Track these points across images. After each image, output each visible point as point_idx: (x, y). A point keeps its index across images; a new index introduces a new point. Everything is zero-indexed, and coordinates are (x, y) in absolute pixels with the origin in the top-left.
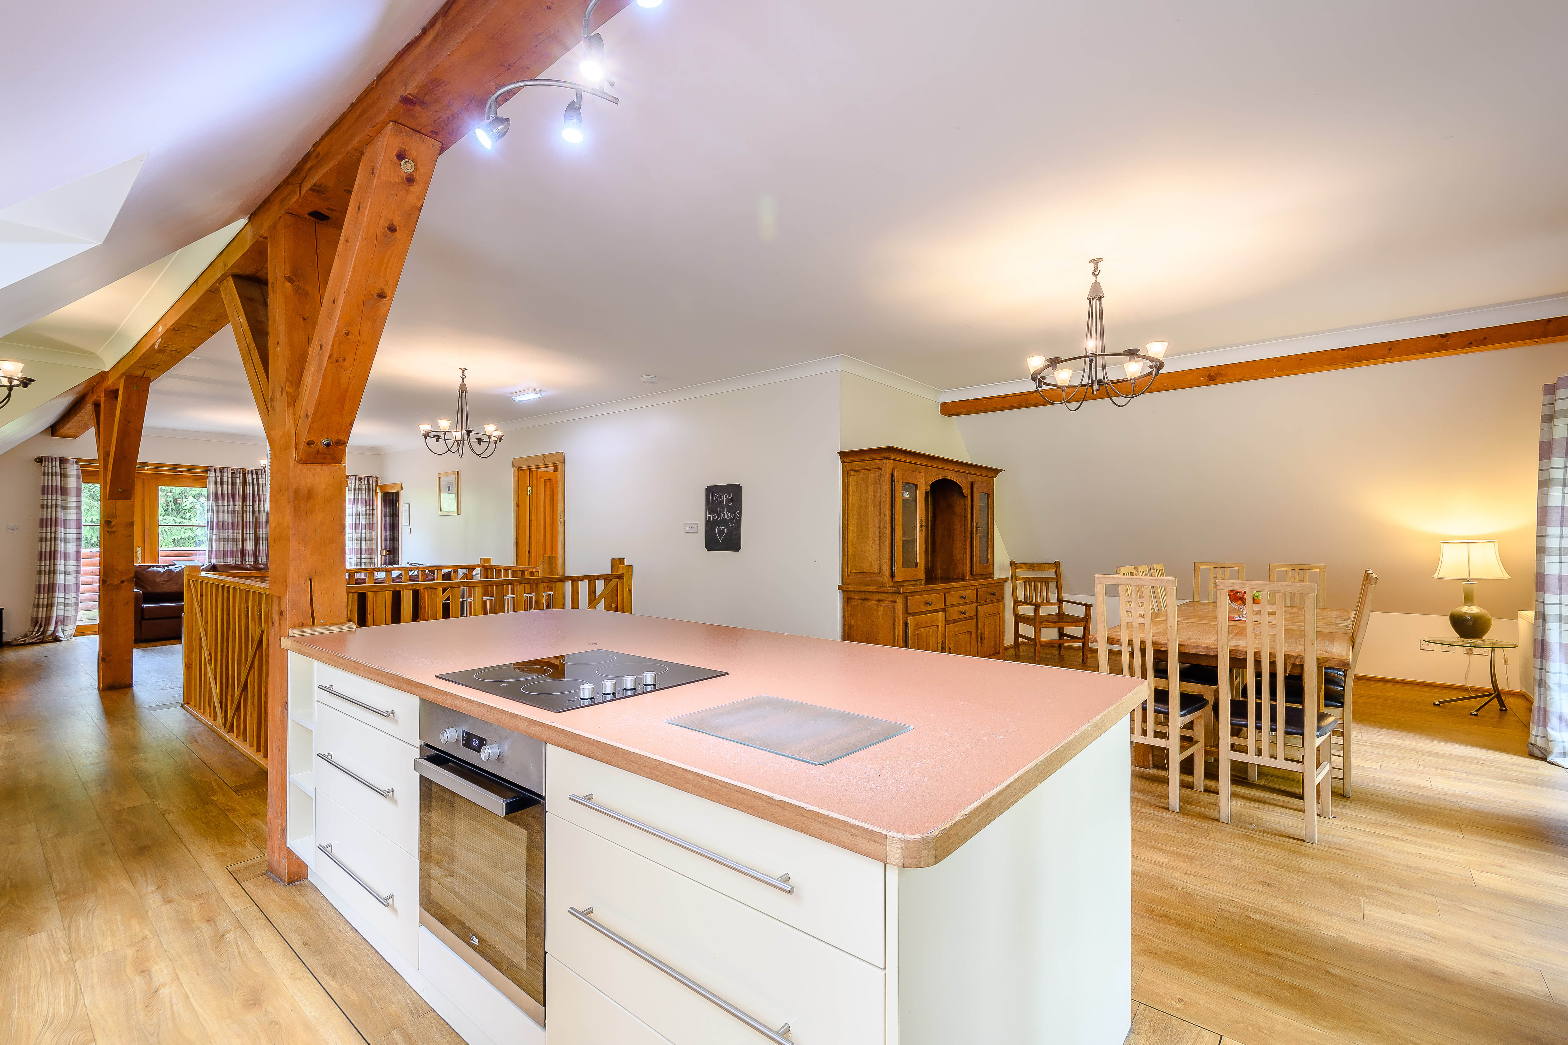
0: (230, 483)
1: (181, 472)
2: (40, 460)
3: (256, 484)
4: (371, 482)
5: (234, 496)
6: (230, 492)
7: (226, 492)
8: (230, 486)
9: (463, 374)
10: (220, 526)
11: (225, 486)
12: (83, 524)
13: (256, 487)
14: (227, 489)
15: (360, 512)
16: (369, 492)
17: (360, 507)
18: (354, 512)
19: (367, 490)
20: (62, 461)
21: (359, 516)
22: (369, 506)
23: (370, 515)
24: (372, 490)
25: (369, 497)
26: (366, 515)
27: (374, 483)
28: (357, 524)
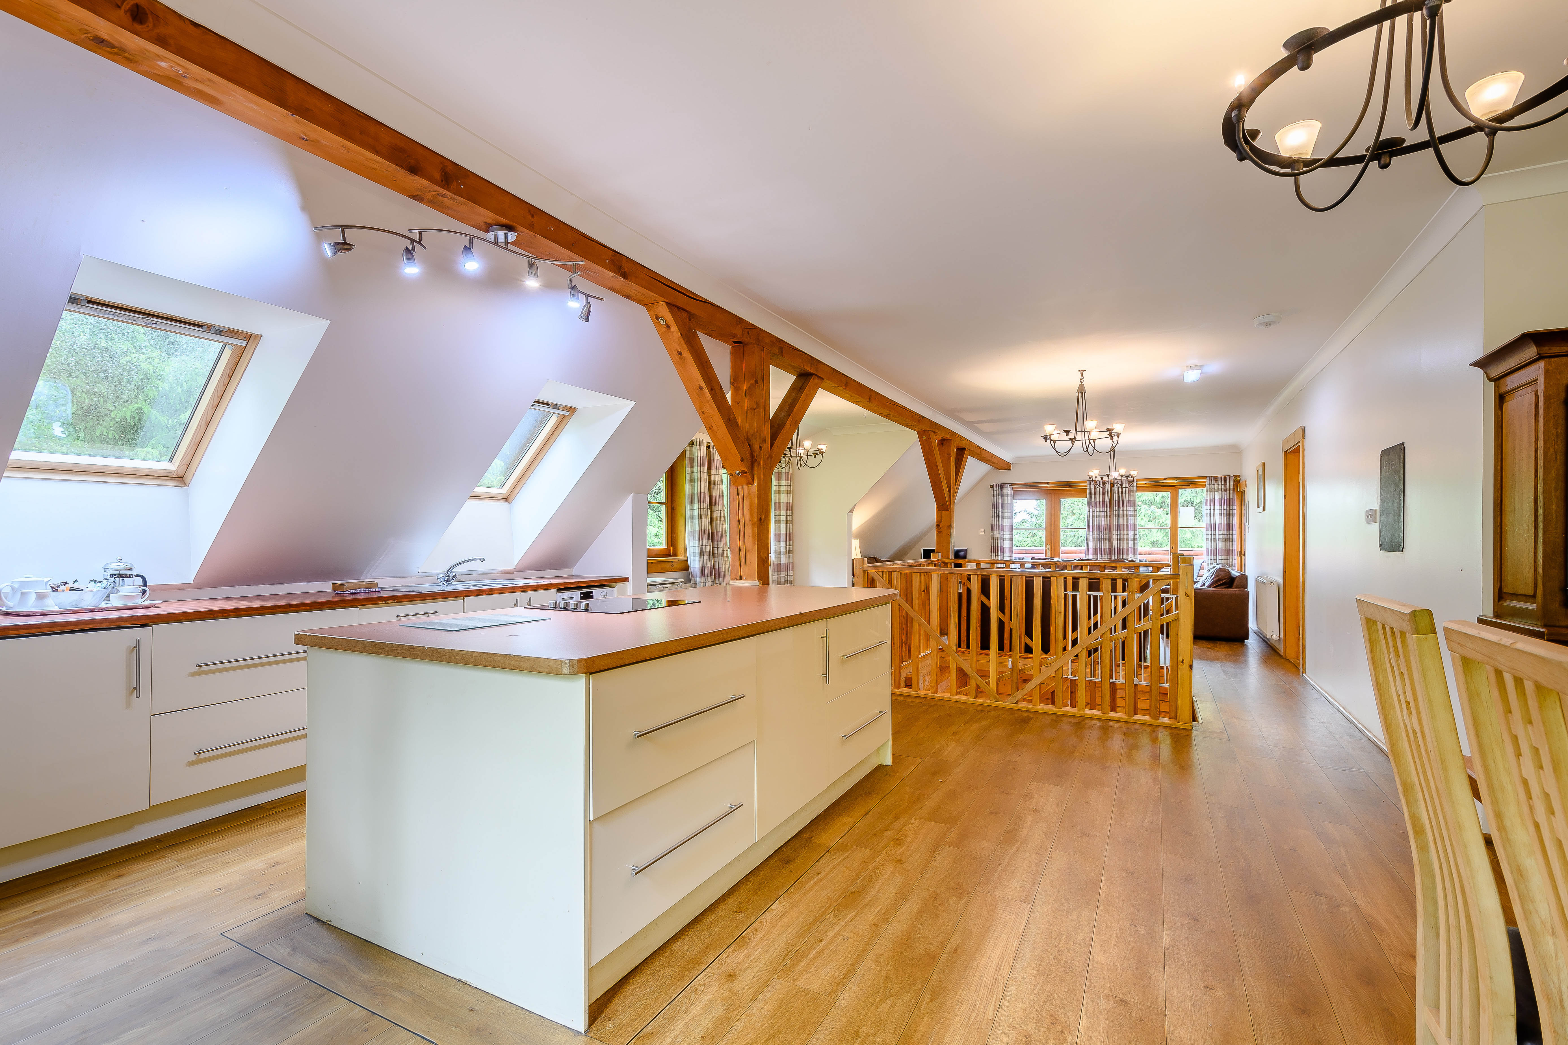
0: (1101, 493)
1: (1070, 487)
2: (992, 487)
3: (1120, 492)
4: (1228, 482)
5: (1103, 503)
6: (1101, 500)
7: (1098, 500)
8: (1101, 495)
9: (1082, 376)
10: (1096, 528)
11: (1098, 496)
12: (1014, 528)
13: (1120, 495)
14: (1099, 498)
15: (1217, 512)
16: (1228, 492)
17: (1217, 507)
18: (1212, 513)
19: (1226, 490)
20: (1002, 486)
21: (1217, 517)
22: (1228, 506)
23: (1229, 515)
24: (1231, 490)
25: (1228, 497)
26: (1224, 515)
27: (1232, 482)
28: (1215, 524)
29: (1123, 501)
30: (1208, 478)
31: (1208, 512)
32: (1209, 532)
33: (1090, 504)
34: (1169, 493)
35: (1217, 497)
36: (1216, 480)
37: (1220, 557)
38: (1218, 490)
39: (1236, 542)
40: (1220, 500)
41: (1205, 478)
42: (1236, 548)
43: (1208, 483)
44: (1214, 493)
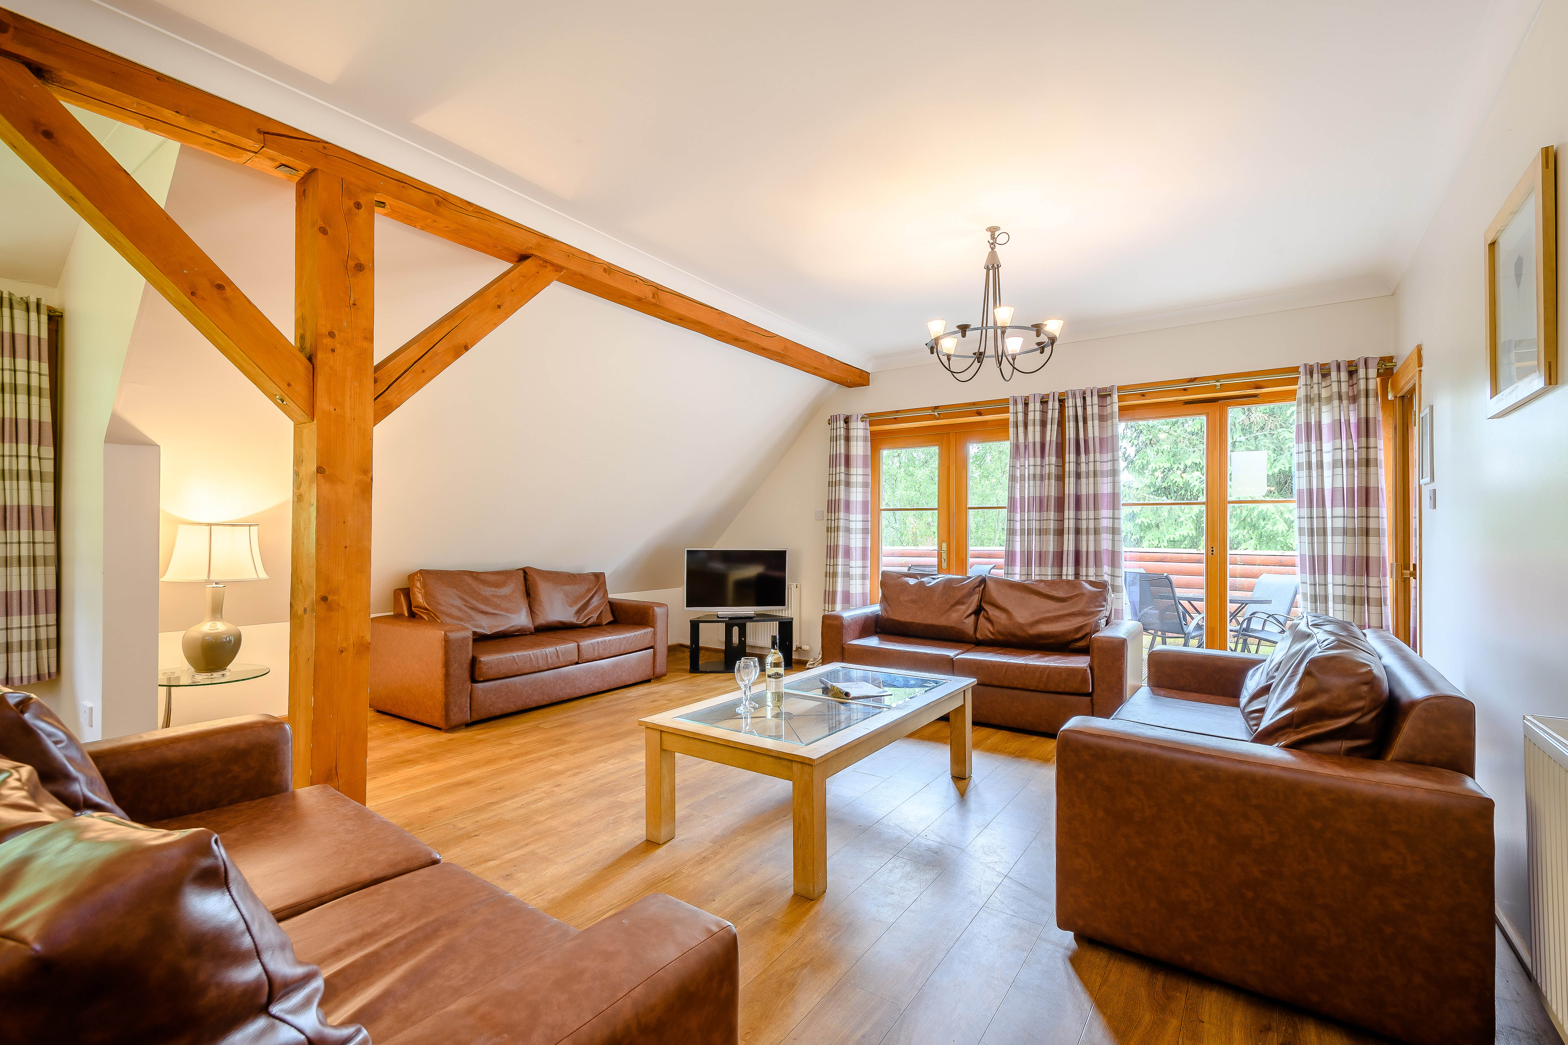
0: (1037, 423)
1: (975, 415)
2: (830, 421)
4: (1360, 374)
5: (1043, 445)
6: (1038, 440)
7: (1031, 440)
8: (1038, 429)
11: (1030, 429)
13: (1081, 425)
14: (1034, 434)
15: (1327, 458)
16: (1363, 400)
17: (1327, 446)
18: (1314, 460)
19: (1354, 399)
20: (847, 421)
21: (1327, 473)
22: (1363, 439)
23: (1367, 463)
24: (1371, 394)
25: (1363, 415)
26: (1350, 463)
27: (1373, 372)
28: (1321, 491)
29: (1086, 441)
30: (1301, 370)
31: (1303, 458)
32: (1305, 512)
33: (1016, 451)
34: (1204, 418)
35: (1326, 420)
36: (1324, 372)
37: (1339, 579)
38: (1330, 399)
39: (1386, 538)
40: (1337, 426)
41: (1296, 370)
42: (1387, 555)
43: (1302, 380)
44: (1320, 409)
